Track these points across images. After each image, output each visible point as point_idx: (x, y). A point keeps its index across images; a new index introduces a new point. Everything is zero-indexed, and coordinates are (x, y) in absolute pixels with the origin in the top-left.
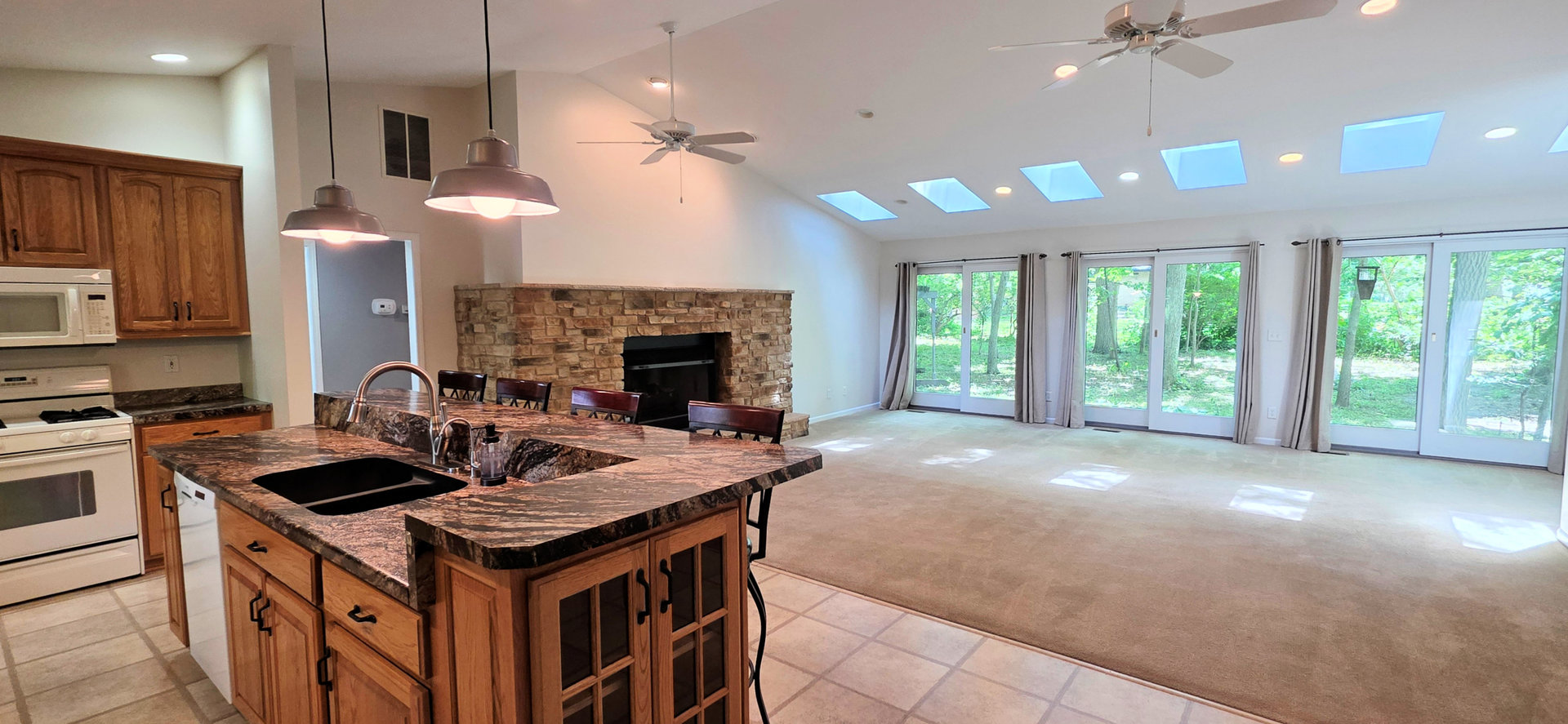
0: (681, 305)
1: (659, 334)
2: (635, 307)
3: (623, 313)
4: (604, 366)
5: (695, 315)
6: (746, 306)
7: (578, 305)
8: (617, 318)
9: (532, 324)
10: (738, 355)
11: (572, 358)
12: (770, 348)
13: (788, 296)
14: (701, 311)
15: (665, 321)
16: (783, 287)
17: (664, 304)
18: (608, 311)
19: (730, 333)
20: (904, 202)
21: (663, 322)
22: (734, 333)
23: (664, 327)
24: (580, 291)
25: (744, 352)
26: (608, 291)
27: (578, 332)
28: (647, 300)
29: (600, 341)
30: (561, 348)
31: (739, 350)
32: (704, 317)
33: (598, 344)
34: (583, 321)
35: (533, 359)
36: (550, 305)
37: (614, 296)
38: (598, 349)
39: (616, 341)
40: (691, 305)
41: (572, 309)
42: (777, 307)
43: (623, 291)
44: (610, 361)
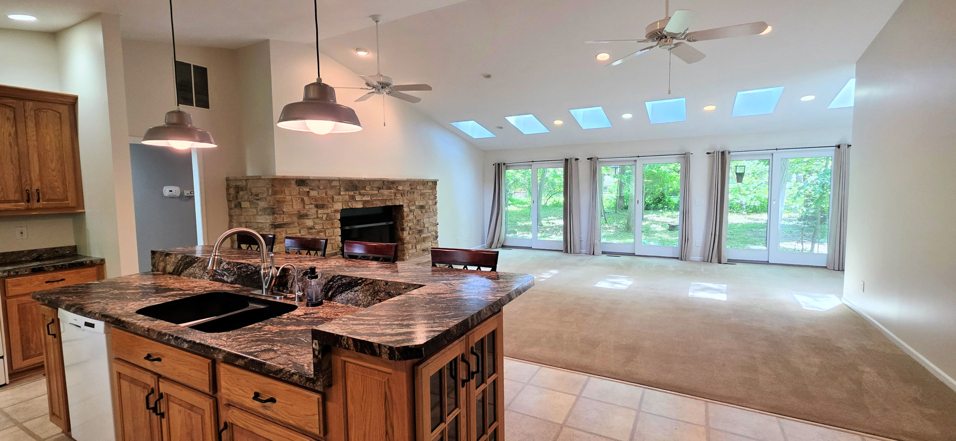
0: (374, 189)
1: (361, 206)
2: (347, 190)
3: (339, 194)
4: (329, 227)
5: (383, 195)
6: (411, 189)
7: (312, 189)
8: (336, 197)
9: (284, 202)
10: (407, 218)
11: (309, 223)
12: (426, 214)
13: (435, 183)
14: (386, 192)
15: (366, 198)
16: (432, 177)
17: (364, 188)
18: (331, 192)
19: (402, 206)
20: (501, 128)
21: (364, 199)
22: (405, 205)
23: (365, 202)
24: (313, 180)
25: (411, 217)
26: (330, 181)
27: (313, 206)
28: (354, 185)
29: (326, 211)
30: (302, 216)
31: (408, 216)
32: (388, 196)
33: (324, 214)
34: (316, 199)
35: (285, 224)
36: (295, 189)
37: (334, 184)
38: (325, 216)
39: (336, 211)
40: (380, 188)
41: (308, 192)
42: (429, 189)
43: (339, 180)
44: (332, 224)
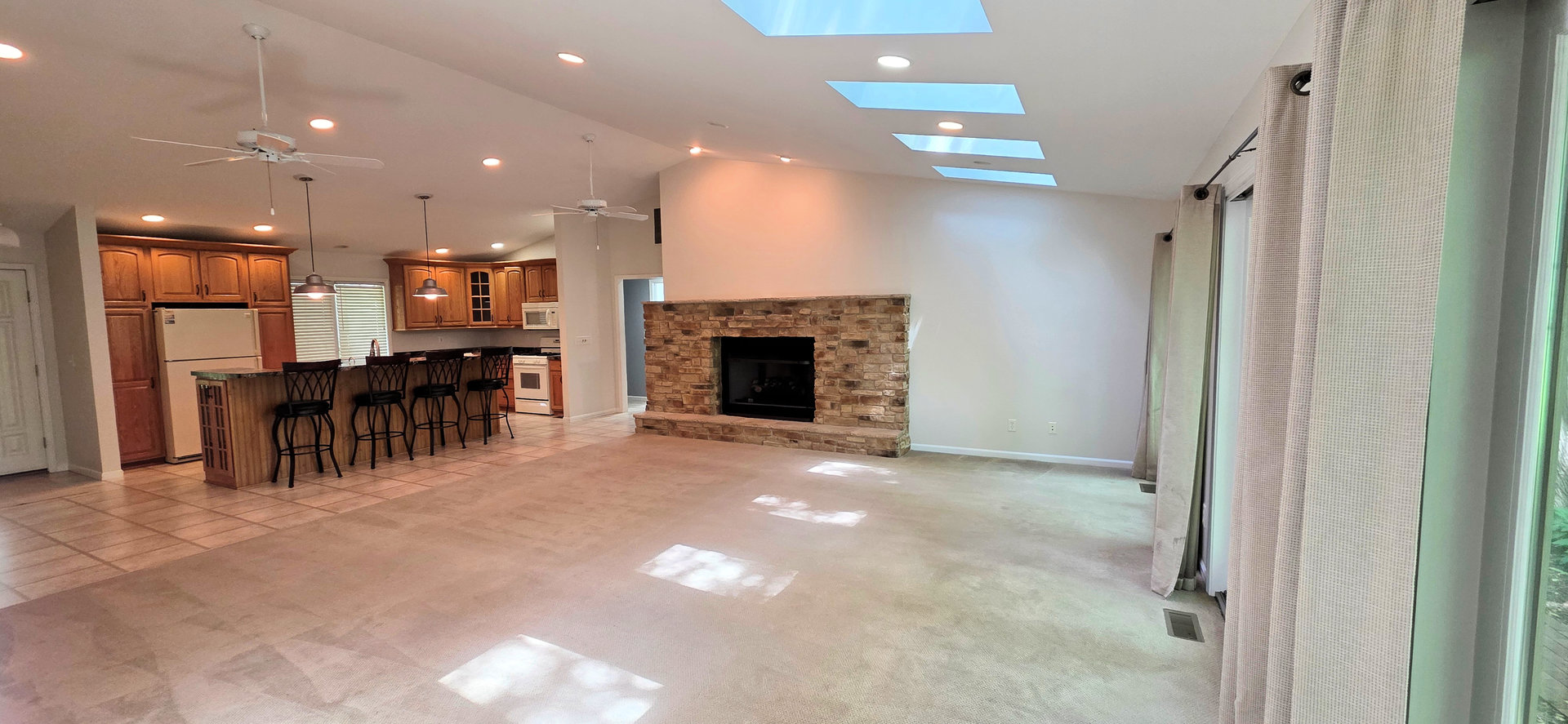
0: (759, 313)
1: (738, 335)
2: (718, 315)
3: (709, 319)
4: (694, 355)
5: (773, 321)
6: (833, 313)
7: (677, 314)
8: (703, 323)
9: (652, 326)
10: (820, 359)
11: (674, 349)
12: (869, 356)
13: (898, 304)
14: (778, 318)
15: (742, 325)
16: (896, 291)
17: (741, 313)
18: (698, 317)
19: (812, 340)
21: (740, 326)
22: (817, 338)
23: (744, 330)
24: (678, 304)
25: (829, 357)
26: (695, 304)
27: (680, 331)
28: (727, 309)
29: (693, 338)
30: (668, 341)
31: (821, 355)
32: (781, 323)
33: (692, 341)
34: (681, 324)
35: (653, 347)
36: (662, 314)
37: (704, 307)
38: (691, 344)
39: (704, 339)
40: (769, 312)
41: (674, 317)
43: (707, 303)
44: (700, 353)
